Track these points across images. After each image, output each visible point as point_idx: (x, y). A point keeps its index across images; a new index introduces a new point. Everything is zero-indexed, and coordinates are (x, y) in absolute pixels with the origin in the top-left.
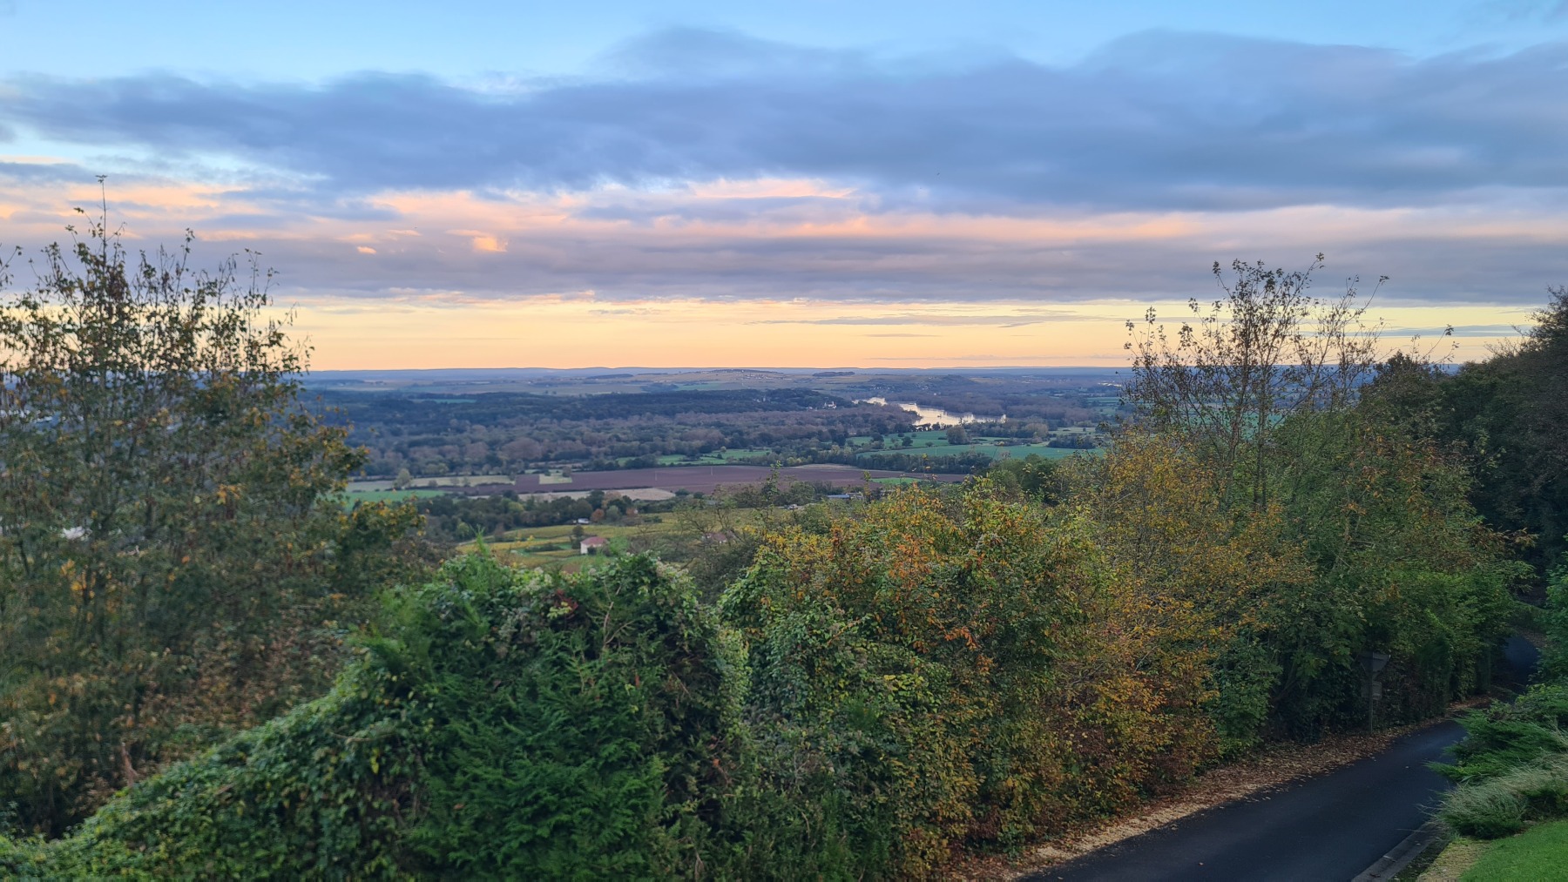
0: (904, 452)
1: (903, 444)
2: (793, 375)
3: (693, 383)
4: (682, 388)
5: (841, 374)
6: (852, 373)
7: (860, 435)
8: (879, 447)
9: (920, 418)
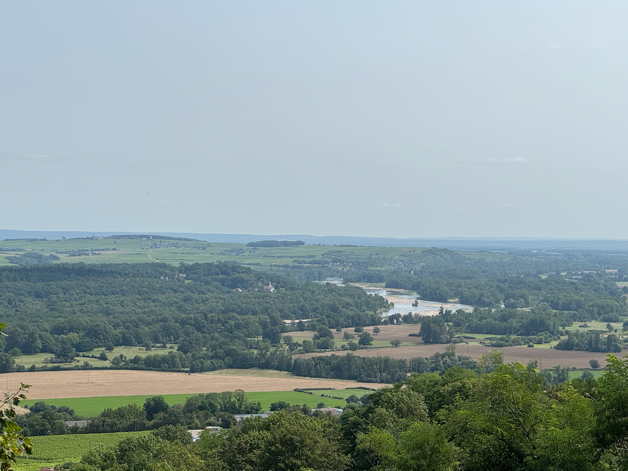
0: (361, 353)
1: (360, 343)
2: (221, 245)
3: (81, 253)
4: (65, 259)
5: (286, 244)
6: (300, 243)
7: (301, 328)
8: (325, 346)
9: (387, 306)
